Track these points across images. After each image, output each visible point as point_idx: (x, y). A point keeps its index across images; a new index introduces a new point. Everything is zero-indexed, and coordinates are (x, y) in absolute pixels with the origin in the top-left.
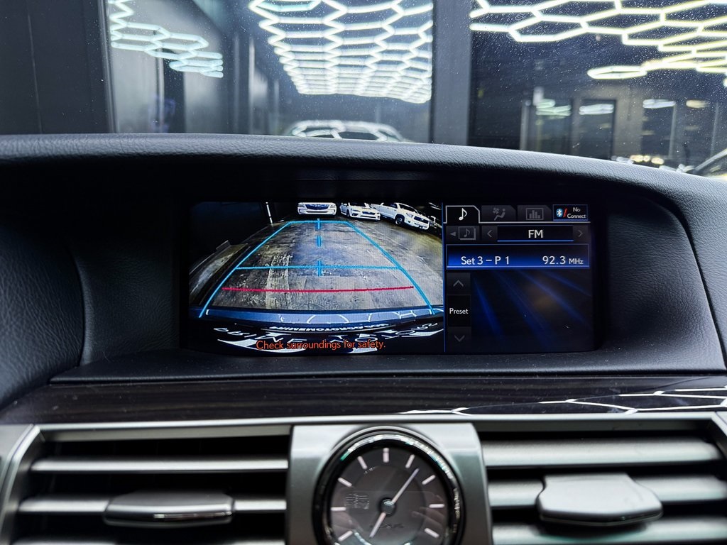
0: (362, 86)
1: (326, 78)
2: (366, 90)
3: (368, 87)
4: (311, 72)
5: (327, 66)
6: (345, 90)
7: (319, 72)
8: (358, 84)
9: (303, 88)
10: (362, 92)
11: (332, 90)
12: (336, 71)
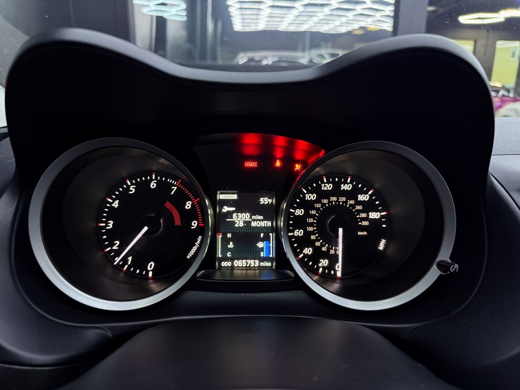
0: (287, 23)
1: (259, 17)
2: (288, 26)
3: (291, 23)
4: (248, 12)
5: (262, 6)
6: (272, 27)
7: (255, 12)
8: (283, 21)
9: (238, 26)
10: (284, 28)
11: (261, 26)
12: (269, 10)
